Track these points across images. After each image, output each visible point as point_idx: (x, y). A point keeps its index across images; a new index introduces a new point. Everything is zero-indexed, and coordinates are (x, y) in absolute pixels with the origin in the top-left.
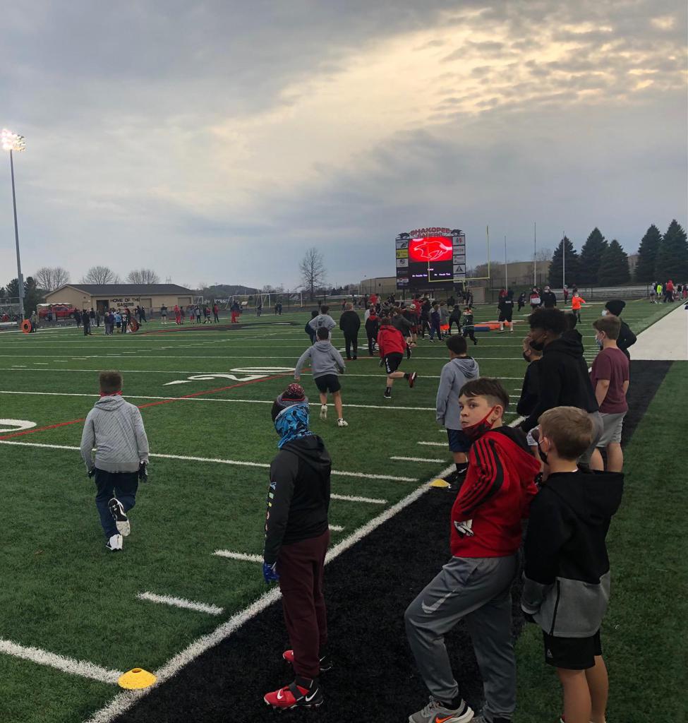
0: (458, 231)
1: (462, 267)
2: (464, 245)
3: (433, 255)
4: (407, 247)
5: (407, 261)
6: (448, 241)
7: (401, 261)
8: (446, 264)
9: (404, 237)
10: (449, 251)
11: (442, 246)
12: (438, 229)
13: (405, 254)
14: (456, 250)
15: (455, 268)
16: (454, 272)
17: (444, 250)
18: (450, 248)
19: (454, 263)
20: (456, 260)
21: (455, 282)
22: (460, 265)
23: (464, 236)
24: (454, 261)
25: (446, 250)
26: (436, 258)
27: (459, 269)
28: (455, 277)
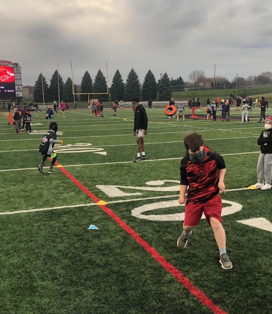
0: (17, 64)
1: (21, 87)
2: (21, 73)
3: (3, 78)
6: (12, 70)
8: (11, 84)
10: (12, 76)
11: (8, 72)
12: (5, 62)
14: (16, 76)
16: (16, 90)
17: (9, 76)
18: (12, 75)
19: (15, 84)
20: (17, 82)
21: (17, 96)
22: (19, 86)
23: (20, 67)
24: (15, 83)
25: (10, 76)
26: (5, 80)
27: (19, 88)
28: (17, 93)
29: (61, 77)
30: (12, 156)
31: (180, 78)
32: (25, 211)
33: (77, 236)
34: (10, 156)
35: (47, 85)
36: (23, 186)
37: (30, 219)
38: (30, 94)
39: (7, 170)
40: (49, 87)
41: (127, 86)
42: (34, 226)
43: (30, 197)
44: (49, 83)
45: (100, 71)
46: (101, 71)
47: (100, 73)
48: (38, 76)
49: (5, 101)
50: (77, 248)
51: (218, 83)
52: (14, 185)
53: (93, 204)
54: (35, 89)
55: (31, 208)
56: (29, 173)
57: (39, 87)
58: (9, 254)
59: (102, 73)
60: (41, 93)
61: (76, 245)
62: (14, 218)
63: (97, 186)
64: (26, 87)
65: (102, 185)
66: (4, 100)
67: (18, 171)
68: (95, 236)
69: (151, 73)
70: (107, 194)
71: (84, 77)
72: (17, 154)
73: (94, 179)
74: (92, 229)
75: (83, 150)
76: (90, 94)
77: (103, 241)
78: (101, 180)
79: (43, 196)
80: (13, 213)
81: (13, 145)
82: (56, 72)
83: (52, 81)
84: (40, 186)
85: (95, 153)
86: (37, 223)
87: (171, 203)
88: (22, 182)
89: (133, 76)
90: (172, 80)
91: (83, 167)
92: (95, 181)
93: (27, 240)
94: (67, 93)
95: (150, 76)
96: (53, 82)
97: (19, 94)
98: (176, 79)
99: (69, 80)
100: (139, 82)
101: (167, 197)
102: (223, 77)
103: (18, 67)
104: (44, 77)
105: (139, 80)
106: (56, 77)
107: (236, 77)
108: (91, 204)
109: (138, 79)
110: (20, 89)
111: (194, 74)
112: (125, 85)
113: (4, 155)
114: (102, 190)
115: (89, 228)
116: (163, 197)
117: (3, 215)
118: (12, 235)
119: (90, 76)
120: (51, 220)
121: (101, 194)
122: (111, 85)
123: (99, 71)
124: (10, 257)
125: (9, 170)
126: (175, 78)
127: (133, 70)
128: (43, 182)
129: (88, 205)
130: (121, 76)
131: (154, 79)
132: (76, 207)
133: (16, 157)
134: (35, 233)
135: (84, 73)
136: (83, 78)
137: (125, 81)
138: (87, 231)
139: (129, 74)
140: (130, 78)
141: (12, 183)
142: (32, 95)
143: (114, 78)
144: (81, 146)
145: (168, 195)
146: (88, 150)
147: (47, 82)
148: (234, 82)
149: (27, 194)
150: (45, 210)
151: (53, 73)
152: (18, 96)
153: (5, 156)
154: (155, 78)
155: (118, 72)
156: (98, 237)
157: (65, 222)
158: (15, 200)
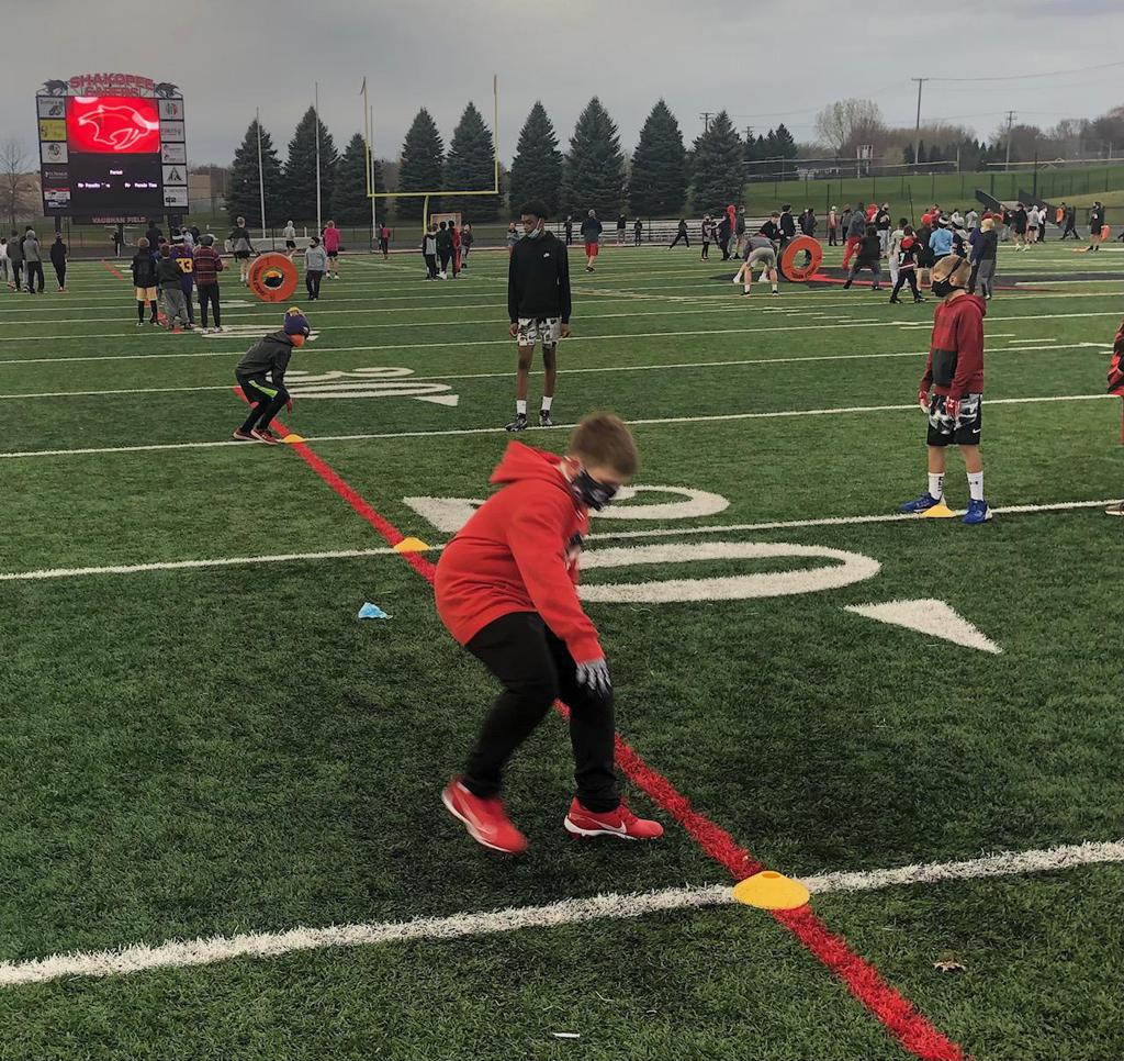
1: (181, 170)
2: (183, 120)
3: (120, 138)
4: (62, 115)
5: (63, 148)
6: (150, 109)
7: (52, 148)
8: (147, 161)
9: (57, 91)
10: (153, 131)
11: (138, 118)
12: (129, 78)
13: (58, 131)
14: (167, 131)
15: (167, 171)
16: (165, 183)
17: (142, 130)
18: (151, 126)
19: (164, 161)
20: (168, 154)
21: (167, 204)
22: (176, 167)
23: (182, 99)
24: (163, 156)
25: (146, 130)
26: (126, 146)
27: (174, 175)
28: (168, 193)
29: (328, 133)
30: (138, 407)
31: (782, 130)
32: (170, 565)
33: (321, 633)
34: (133, 406)
35: (277, 163)
36: (167, 497)
37: (182, 587)
38: (213, 198)
39: (121, 449)
40: (282, 172)
41: (573, 163)
42: (194, 605)
43: (188, 526)
44: (283, 156)
45: (471, 109)
46: (477, 110)
47: (472, 116)
48: (245, 130)
49: (126, 224)
50: (316, 663)
51: (935, 149)
52: (140, 493)
53: (382, 550)
54: (235, 180)
55: (188, 555)
56: (192, 458)
57: (245, 171)
58: (116, 672)
59: (479, 116)
60: (254, 191)
61: (315, 656)
62: (133, 584)
63: (406, 500)
64: (202, 171)
65: (423, 498)
66: (123, 220)
67: (158, 452)
68: (374, 637)
69: (667, 114)
70: (434, 523)
71: (411, 131)
72: (155, 399)
73: (401, 480)
74: (369, 618)
75: (379, 389)
76: (430, 197)
77: (396, 649)
78: (423, 484)
79: (228, 524)
80: (132, 569)
81: (145, 371)
82: (311, 116)
83: (295, 148)
84: (224, 497)
85: (420, 398)
86: (202, 597)
87: (641, 553)
88: (169, 484)
89: (595, 124)
90: (751, 140)
91: (369, 443)
92: (403, 485)
93: (169, 639)
94: (348, 190)
95: (661, 125)
96: (299, 152)
97: (177, 197)
98: (765, 136)
99: (358, 141)
100: (617, 148)
101: (633, 534)
102: (955, 124)
103: (176, 96)
104: (267, 132)
105: (617, 139)
106: (311, 131)
107: (1005, 124)
108: (377, 551)
109: (614, 137)
110: (178, 177)
111: (839, 115)
112: (564, 161)
113: (114, 403)
114: (419, 512)
115: (361, 615)
116: (618, 535)
117: (101, 574)
118: (126, 626)
119: (435, 127)
120: (247, 591)
121: (416, 524)
122: (512, 161)
123: (468, 109)
124: (117, 681)
125: (129, 449)
126: (762, 131)
127: (597, 101)
128: (231, 487)
129: (369, 552)
130: (551, 128)
131: (678, 137)
132: (330, 559)
133: (152, 409)
134: (196, 623)
135: (414, 116)
136: (409, 138)
137: (564, 147)
138: (350, 621)
139: (581, 118)
140: (585, 134)
141: (133, 488)
142: (221, 201)
143: (524, 133)
144: (375, 378)
145: (636, 529)
146: (395, 389)
147: (276, 152)
148: (999, 144)
149: (180, 517)
150: (230, 564)
151: (299, 119)
152: (173, 204)
153: (117, 407)
154: (680, 132)
155: (538, 111)
156: (384, 637)
157: (289, 597)
158: (141, 534)
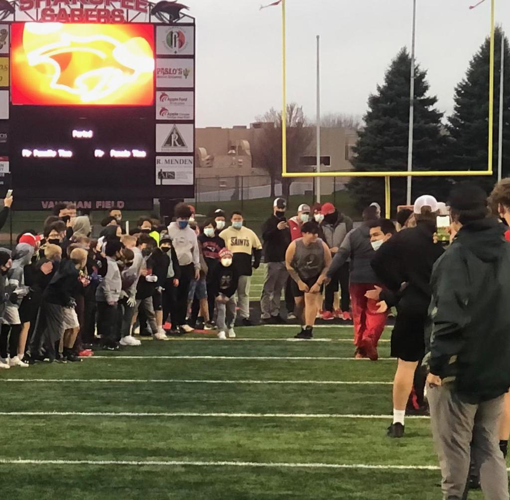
2: (193, 57)
4: (5, 50)
5: (5, 97)
15: (162, 132)
16: (159, 149)
19: (158, 117)
20: (167, 106)
23: (193, 25)
24: (158, 110)
27: (174, 138)
28: (162, 164)
97: (177, 171)
